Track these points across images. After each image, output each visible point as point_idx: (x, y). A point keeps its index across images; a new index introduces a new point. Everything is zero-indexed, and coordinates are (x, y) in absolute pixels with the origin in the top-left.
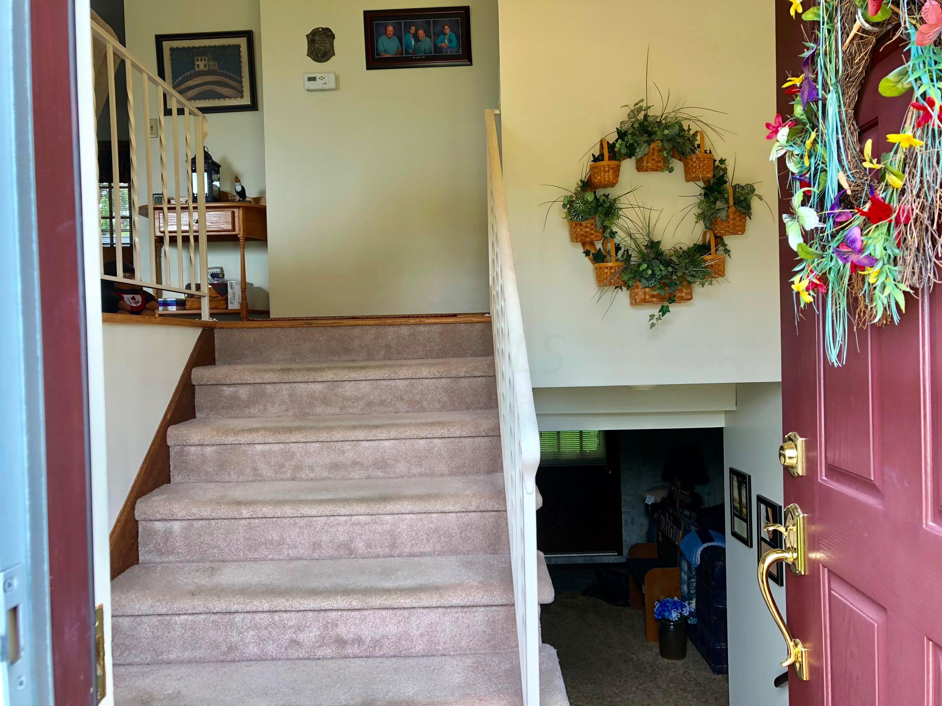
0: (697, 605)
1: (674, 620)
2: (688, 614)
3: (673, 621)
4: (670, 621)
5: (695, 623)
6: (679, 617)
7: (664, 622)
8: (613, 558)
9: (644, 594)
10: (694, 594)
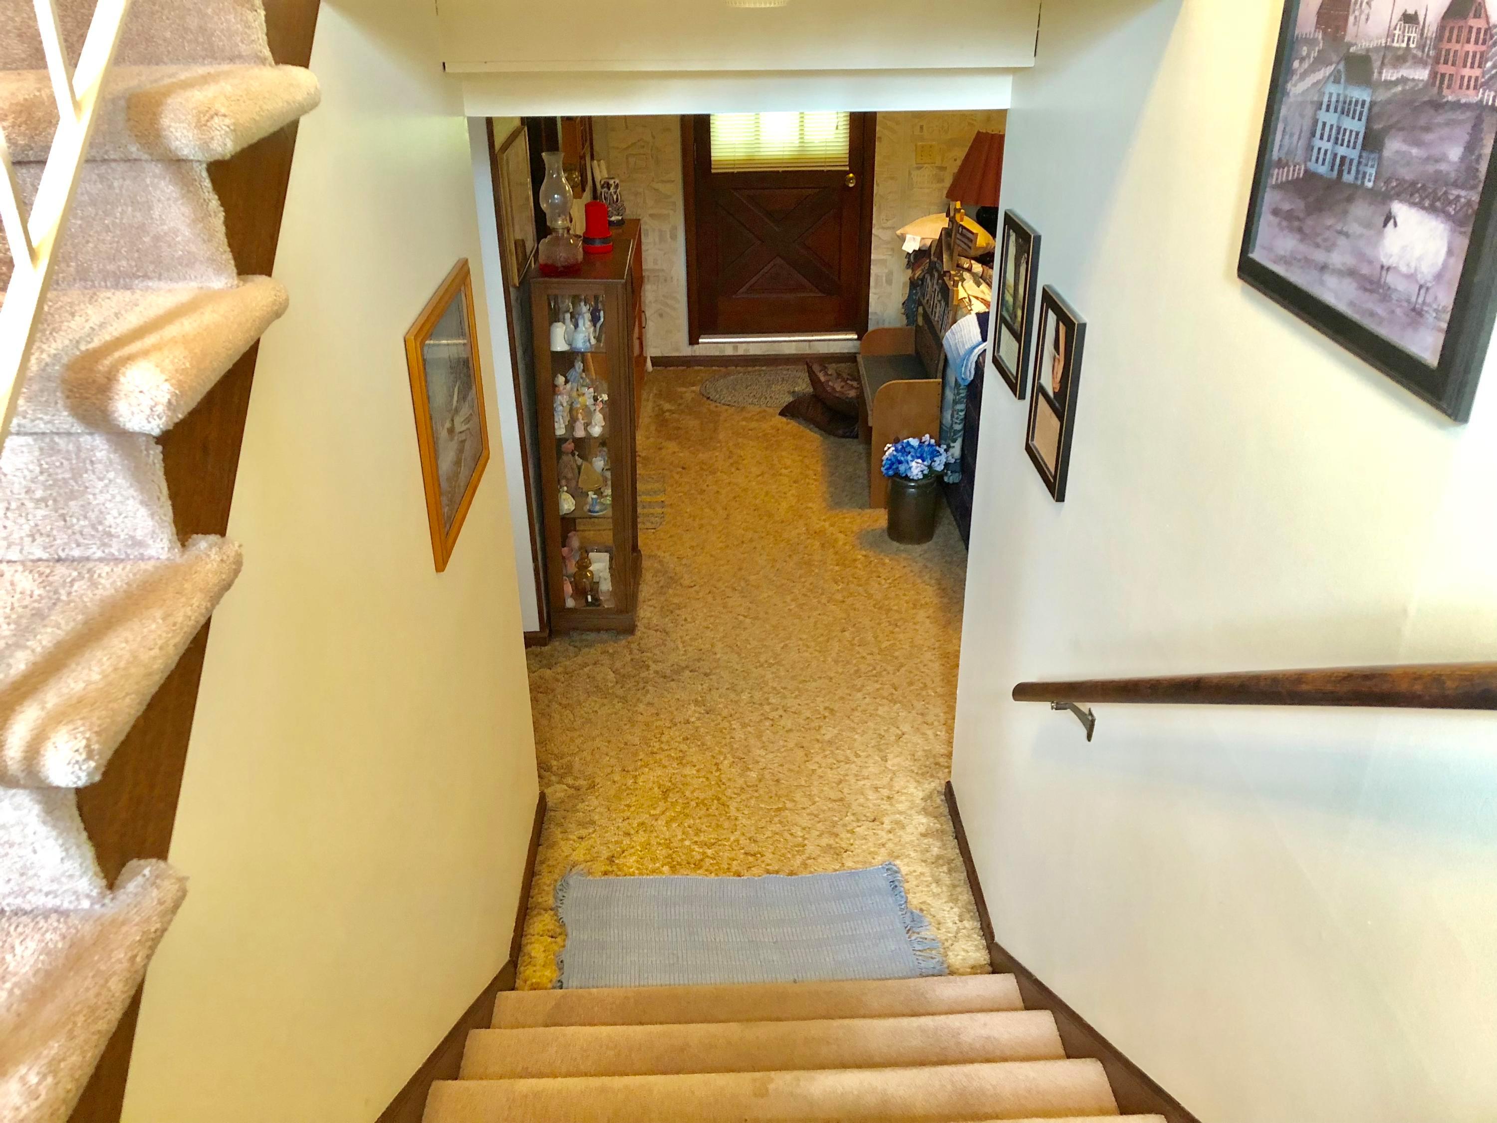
0: (963, 449)
1: (915, 478)
2: (942, 467)
3: (913, 480)
4: (907, 478)
5: (957, 481)
6: (926, 472)
7: (899, 480)
8: (850, 343)
9: (871, 428)
10: (959, 431)
